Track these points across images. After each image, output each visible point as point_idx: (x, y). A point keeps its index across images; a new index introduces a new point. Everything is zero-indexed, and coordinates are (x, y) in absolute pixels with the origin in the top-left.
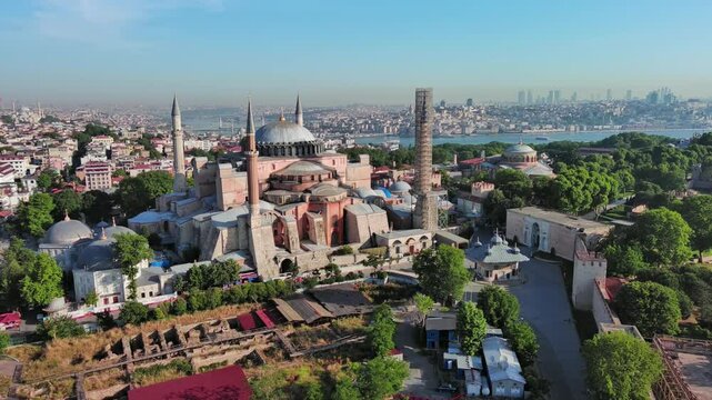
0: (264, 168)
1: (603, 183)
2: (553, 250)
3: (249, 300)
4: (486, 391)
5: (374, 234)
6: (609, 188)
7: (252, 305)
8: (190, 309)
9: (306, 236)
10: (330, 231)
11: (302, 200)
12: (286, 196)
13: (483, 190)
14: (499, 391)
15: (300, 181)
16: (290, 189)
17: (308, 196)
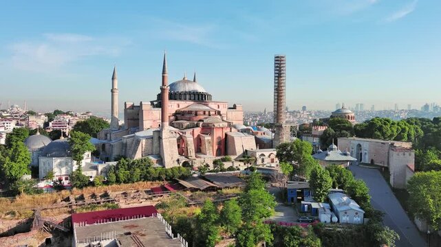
0: (172, 107)
1: (403, 126)
2: (372, 161)
3: (159, 179)
4: (335, 219)
5: (246, 151)
6: (407, 129)
7: (161, 182)
8: (118, 181)
9: (199, 150)
10: (216, 147)
11: (197, 126)
12: (186, 123)
13: (319, 130)
15: (196, 115)
16: (189, 120)
17: (201, 123)
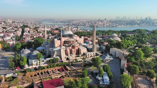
0: (63, 39)
1: (129, 43)
2: (118, 57)
3: (61, 66)
4: (103, 83)
5: (84, 53)
8: (50, 67)
9: (71, 53)
10: (76, 52)
11: (70, 46)
13: (106, 44)
14: (105, 83)
15: (70, 42)
16: (68, 44)
17: (71, 45)
